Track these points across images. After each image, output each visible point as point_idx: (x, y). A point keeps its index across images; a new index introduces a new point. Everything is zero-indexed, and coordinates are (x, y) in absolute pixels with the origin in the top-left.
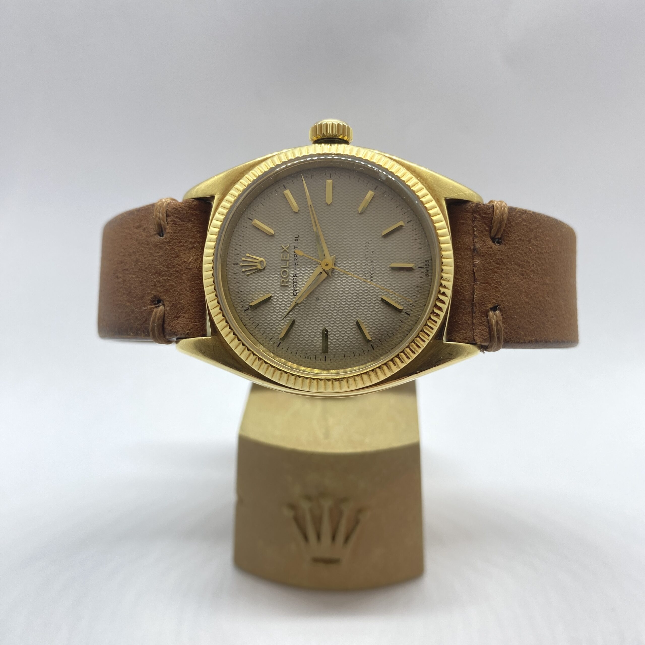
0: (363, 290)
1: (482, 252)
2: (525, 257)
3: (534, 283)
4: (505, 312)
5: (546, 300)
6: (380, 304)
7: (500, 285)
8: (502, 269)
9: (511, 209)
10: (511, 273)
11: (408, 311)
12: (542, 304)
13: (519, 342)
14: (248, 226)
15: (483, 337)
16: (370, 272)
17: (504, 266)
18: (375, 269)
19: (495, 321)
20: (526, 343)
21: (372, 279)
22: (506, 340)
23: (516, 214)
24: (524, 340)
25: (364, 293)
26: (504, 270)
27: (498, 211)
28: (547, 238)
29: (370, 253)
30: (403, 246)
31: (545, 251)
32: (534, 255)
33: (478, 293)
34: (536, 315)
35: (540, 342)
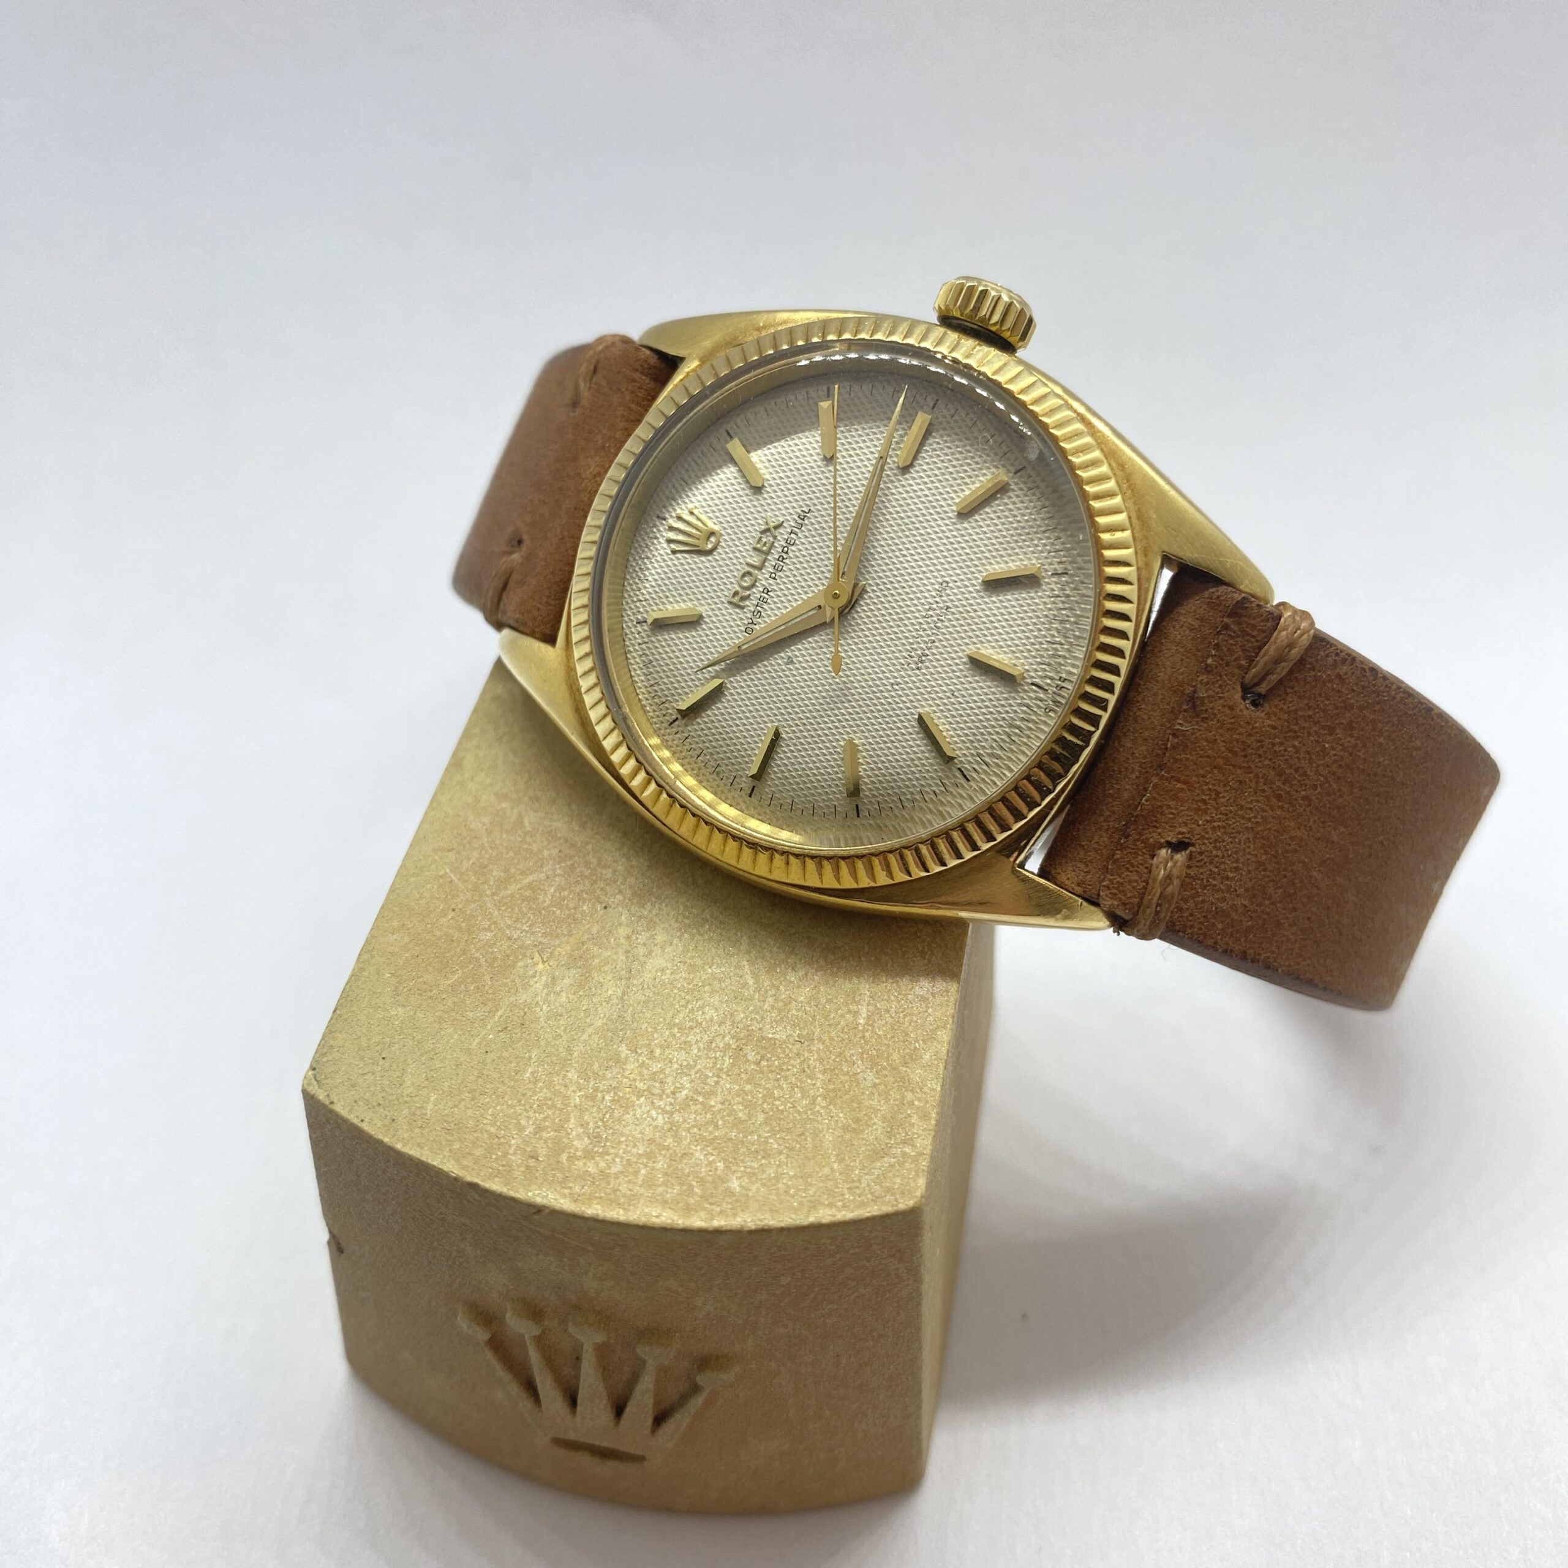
0: (892, 681)
1: (1207, 710)
2: (1303, 762)
3: (1299, 828)
4: (1198, 864)
5: (1311, 877)
6: (913, 727)
7: (1215, 799)
8: (1234, 766)
9: (1321, 641)
10: (1253, 785)
11: (966, 768)
12: (1297, 881)
13: (1200, 942)
14: (718, 447)
15: (1123, 898)
16: (922, 648)
17: (1243, 762)
18: (937, 647)
19: (1167, 872)
20: (1217, 950)
21: (920, 665)
22: (1174, 925)
23: (1327, 656)
24: (1216, 943)
25: (889, 688)
26: (1239, 771)
27: (1284, 633)
28: (1381, 740)
29: (941, 608)
30: (1019, 622)
31: (1361, 767)
32: (1328, 766)
33: (1155, 798)
34: (1269, 899)
35: (1252, 961)
